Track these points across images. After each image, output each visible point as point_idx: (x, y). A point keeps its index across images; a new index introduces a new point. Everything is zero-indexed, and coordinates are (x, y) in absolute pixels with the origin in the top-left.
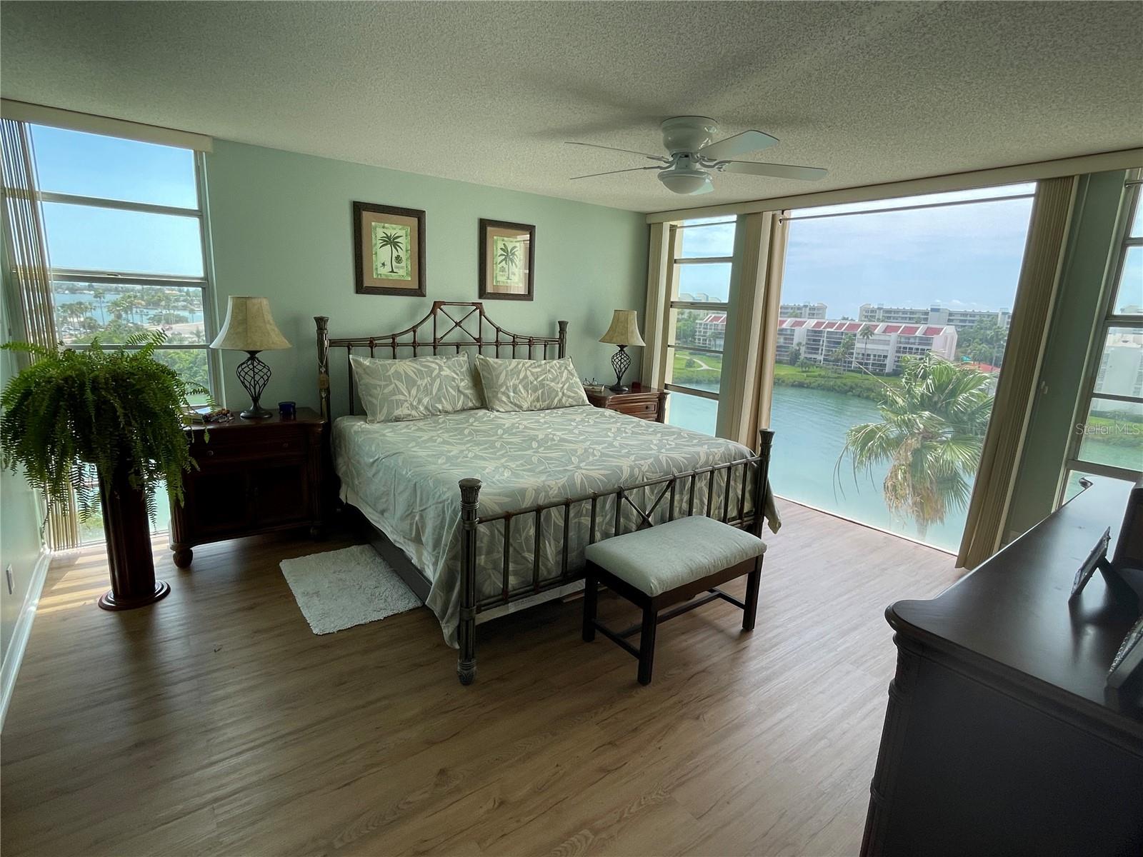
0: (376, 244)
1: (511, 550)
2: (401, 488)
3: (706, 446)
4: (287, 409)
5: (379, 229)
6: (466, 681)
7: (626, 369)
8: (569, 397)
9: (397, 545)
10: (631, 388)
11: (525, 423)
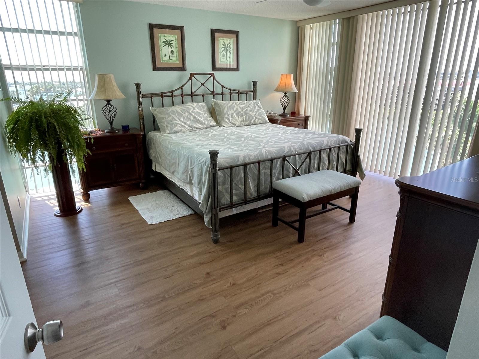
0: (161, 45)
1: (233, 184)
2: (181, 159)
3: (327, 138)
4: (125, 128)
5: (162, 37)
6: (216, 242)
7: (288, 105)
8: (259, 119)
9: (181, 187)
10: (290, 115)
11: (237, 131)
